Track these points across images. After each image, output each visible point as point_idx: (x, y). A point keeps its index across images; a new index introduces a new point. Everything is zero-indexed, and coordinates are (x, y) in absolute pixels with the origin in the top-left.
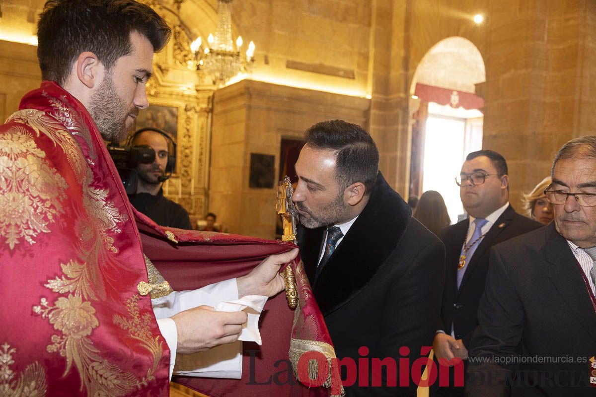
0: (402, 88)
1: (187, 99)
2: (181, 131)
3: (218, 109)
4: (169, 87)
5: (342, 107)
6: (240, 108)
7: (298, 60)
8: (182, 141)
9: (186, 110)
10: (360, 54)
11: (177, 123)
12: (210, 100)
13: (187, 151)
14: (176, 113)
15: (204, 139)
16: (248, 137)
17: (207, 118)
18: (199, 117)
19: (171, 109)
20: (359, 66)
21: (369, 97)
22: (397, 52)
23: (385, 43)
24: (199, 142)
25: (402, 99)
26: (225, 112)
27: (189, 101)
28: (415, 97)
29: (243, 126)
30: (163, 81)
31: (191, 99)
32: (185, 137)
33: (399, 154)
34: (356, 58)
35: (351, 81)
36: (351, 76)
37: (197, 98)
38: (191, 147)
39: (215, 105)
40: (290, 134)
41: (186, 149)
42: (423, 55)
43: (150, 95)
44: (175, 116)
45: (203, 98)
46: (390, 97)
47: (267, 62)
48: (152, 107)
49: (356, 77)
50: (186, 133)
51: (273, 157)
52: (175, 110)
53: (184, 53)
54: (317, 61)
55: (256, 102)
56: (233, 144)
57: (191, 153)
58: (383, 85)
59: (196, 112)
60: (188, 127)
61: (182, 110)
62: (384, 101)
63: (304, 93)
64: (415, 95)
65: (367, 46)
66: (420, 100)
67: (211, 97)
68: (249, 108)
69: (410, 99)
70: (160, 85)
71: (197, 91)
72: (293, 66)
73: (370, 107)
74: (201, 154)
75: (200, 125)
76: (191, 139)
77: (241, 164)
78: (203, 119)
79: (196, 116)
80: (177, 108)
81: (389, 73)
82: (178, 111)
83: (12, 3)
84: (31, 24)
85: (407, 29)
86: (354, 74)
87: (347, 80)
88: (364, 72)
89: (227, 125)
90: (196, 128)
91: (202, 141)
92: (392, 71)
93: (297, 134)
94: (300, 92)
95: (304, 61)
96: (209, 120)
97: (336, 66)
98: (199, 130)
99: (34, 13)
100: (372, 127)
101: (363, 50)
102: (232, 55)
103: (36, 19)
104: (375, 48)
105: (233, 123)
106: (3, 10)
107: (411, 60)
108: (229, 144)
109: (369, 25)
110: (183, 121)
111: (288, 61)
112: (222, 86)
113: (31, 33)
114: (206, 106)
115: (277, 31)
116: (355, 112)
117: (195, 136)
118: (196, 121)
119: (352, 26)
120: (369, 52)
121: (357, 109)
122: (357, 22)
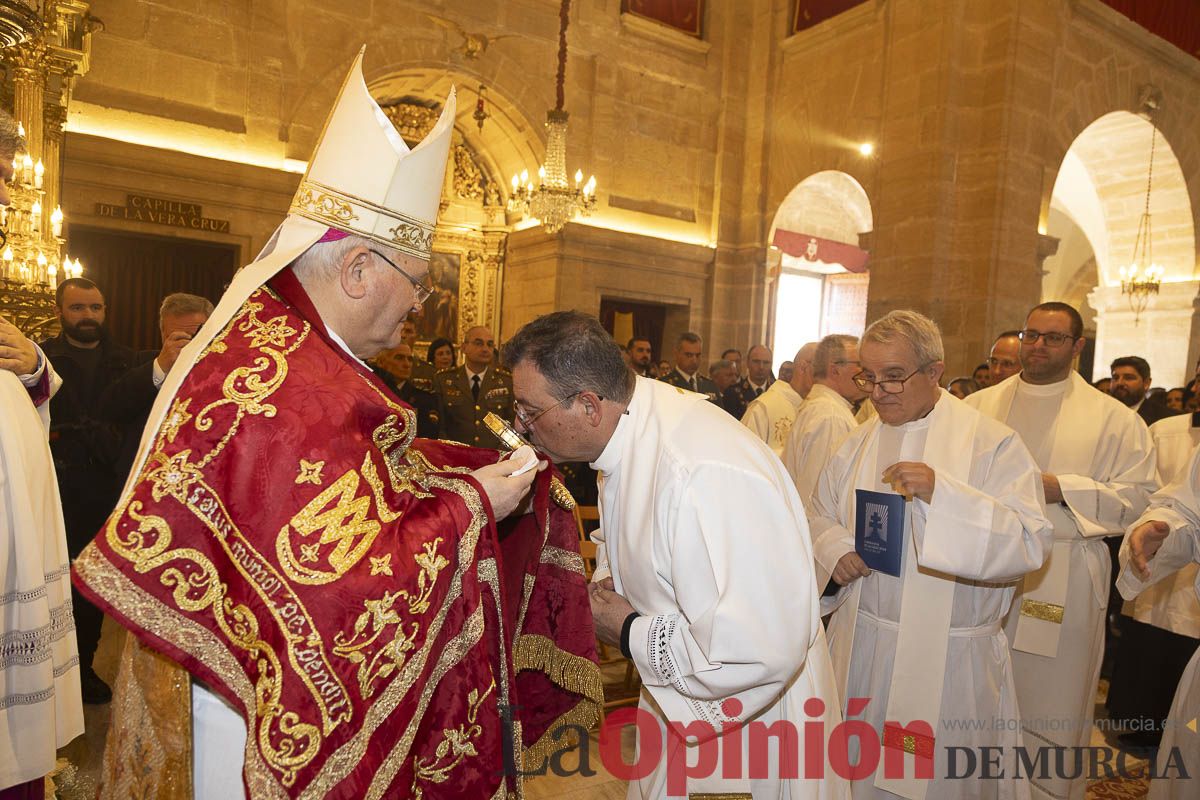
0: (758, 235)
1: (470, 243)
2: (463, 288)
3: (513, 258)
4: (448, 226)
5: (679, 258)
6: (548, 258)
7: (623, 195)
8: (464, 300)
9: (469, 258)
10: (702, 188)
11: (458, 276)
12: (502, 246)
13: (471, 313)
14: (457, 262)
15: (493, 298)
16: (558, 297)
17: (498, 269)
18: (486, 268)
19: (450, 256)
20: (701, 204)
21: (713, 245)
22: (751, 187)
23: (735, 176)
24: (486, 301)
25: (757, 249)
26: (525, 263)
27: (473, 246)
28: (775, 248)
29: (552, 282)
30: (441, 220)
31: (476, 244)
32: (466, 294)
33: (752, 321)
34: (697, 194)
35: (692, 224)
36: (691, 217)
37: (484, 243)
38: (475, 307)
39: (508, 251)
40: (613, 293)
41: (469, 310)
42: (786, 193)
44: (456, 266)
45: (492, 243)
46: (742, 246)
49: (697, 219)
50: (470, 289)
52: (455, 257)
53: (467, 182)
54: (647, 198)
55: (569, 251)
57: (476, 315)
58: (731, 230)
59: (482, 261)
60: (472, 281)
61: (464, 259)
62: (732, 252)
63: (632, 239)
64: (775, 243)
65: (712, 177)
66: (781, 251)
67: (504, 242)
68: (561, 258)
69: (768, 249)
71: (484, 232)
72: (617, 203)
73: (714, 258)
74: (489, 317)
75: (488, 277)
76: (475, 298)
78: (492, 272)
79: (483, 266)
80: (459, 255)
81: (739, 214)
82: (460, 258)
83: (259, 115)
84: (284, 143)
85: (765, 158)
86: (694, 216)
87: (685, 223)
88: (708, 213)
89: (526, 280)
90: (482, 283)
91: (491, 300)
92: (743, 211)
93: (621, 295)
94: (627, 238)
95: (631, 197)
96: (501, 272)
97: (672, 203)
98: (487, 286)
99: (287, 128)
100: (717, 285)
101: (707, 184)
102: (567, 194)
103: (290, 137)
104: (722, 180)
105: (537, 278)
106: (247, 123)
107: (769, 200)
108: (531, 306)
109: (715, 151)
110: (465, 273)
111: (611, 197)
112: (520, 227)
113: (284, 155)
114: (496, 254)
115: (598, 157)
116: (695, 266)
117: (481, 293)
118: (483, 274)
119: (693, 151)
120: (713, 187)
121: (698, 262)
122: (699, 146)
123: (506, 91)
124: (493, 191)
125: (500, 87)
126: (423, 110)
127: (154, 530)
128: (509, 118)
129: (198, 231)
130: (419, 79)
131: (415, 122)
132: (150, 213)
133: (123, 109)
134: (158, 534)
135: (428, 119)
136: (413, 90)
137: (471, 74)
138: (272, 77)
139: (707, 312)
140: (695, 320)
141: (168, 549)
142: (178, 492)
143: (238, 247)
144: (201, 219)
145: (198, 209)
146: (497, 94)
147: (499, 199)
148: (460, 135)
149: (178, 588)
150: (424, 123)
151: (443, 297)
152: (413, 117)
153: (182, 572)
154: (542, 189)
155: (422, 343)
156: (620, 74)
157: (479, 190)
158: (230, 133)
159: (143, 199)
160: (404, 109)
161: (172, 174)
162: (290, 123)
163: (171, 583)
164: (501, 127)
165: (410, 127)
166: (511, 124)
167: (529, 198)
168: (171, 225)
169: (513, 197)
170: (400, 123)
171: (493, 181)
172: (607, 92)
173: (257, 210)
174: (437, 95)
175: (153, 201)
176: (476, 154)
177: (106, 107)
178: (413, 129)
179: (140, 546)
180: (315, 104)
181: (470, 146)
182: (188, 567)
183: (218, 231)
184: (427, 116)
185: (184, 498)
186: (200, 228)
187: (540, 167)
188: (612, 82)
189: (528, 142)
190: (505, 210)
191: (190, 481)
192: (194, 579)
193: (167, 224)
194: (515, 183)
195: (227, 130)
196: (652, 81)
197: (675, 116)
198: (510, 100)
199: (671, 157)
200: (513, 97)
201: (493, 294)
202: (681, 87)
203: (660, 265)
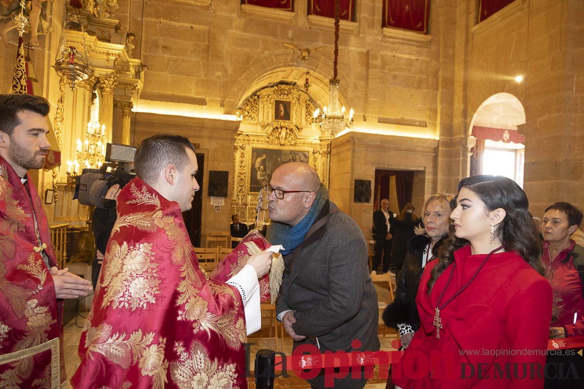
0: (463, 131)
1: (314, 146)
3: (334, 151)
4: (303, 139)
5: (418, 147)
6: (348, 150)
9: (314, 153)
10: (430, 109)
11: (308, 161)
12: (329, 146)
14: (308, 155)
15: (326, 171)
16: (353, 169)
17: (327, 157)
18: (322, 157)
19: (304, 152)
20: (429, 117)
21: (438, 138)
22: (458, 106)
23: (449, 101)
24: (322, 173)
25: (462, 138)
26: (338, 153)
27: (315, 147)
28: (473, 137)
29: (349, 162)
30: (299, 136)
31: (317, 146)
34: (428, 112)
35: (424, 128)
36: (424, 125)
37: (321, 145)
39: (332, 149)
42: (477, 107)
43: (292, 145)
44: (307, 157)
45: (324, 145)
46: (453, 138)
47: (365, 120)
48: (292, 152)
49: (428, 125)
51: (370, 182)
52: (307, 153)
53: (312, 117)
54: (399, 117)
56: (343, 174)
58: (448, 130)
59: (320, 154)
60: (315, 164)
61: (311, 153)
62: (449, 141)
63: (390, 138)
64: (472, 135)
65: (436, 103)
66: (476, 139)
67: (329, 144)
68: (354, 150)
69: (468, 138)
70: (297, 138)
71: (320, 140)
72: (382, 121)
73: (438, 145)
75: (323, 162)
77: (349, 187)
78: (324, 159)
79: (320, 156)
80: (308, 152)
81: (452, 121)
82: (309, 154)
83: (212, 97)
84: (222, 108)
86: (426, 124)
87: (422, 128)
88: (434, 122)
89: (340, 161)
90: (320, 164)
91: (324, 173)
92: (454, 119)
94: (388, 138)
96: (329, 159)
97: (413, 118)
98: (322, 166)
99: (224, 101)
100: (440, 159)
101: (433, 107)
102: (339, 118)
103: (225, 105)
104: (441, 104)
105: (343, 160)
106: (207, 100)
107: (468, 111)
108: (341, 174)
109: (437, 89)
110: (312, 160)
111: (379, 118)
113: (222, 113)
114: (326, 150)
115: (372, 99)
116: (427, 150)
117: (320, 169)
118: (320, 160)
119: (425, 90)
120: (437, 107)
121: (430, 148)
122: (428, 88)
123: (324, 73)
125: (321, 71)
126: (289, 86)
130: (284, 73)
131: (286, 92)
133: (159, 100)
135: (292, 90)
136: (283, 78)
137: (306, 67)
138: (217, 80)
139: (435, 173)
140: (428, 177)
143: (203, 154)
146: (320, 75)
148: (307, 96)
150: (291, 92)
152: (285, 90)
154: (325, 117)
156: (382, 57)
158: (200, 106)
160: (280, 87)
161: (177, 126)
162: (225, 98)
165: (284, 95)
170: (280, 93)
172: (375, 67)
173: (211, 138)
174: (294, 79)
176: (316, 104)
177: (152, 100)
178: (285, 96)
180: (236, 89)
181: (313, 100)
184: (291, 90)
195: (199, 105)
196: (400, 59)
197: (413, 75)
198: (326, 77)
199: (412, 95)
200: (327, 75)
201: (325, 169)
202: (417, 60)
203: (409, 150)
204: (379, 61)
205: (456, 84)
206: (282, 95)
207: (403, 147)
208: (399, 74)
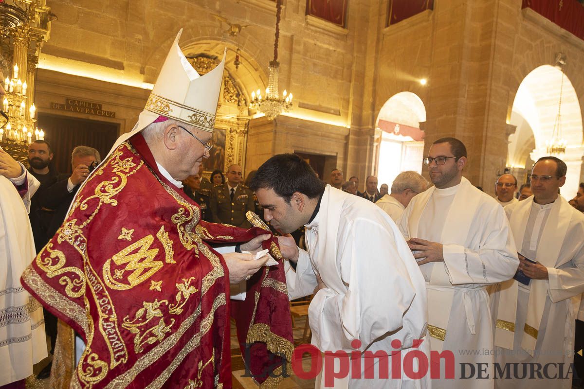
0: (370, 123)
1: (231, 124)
2: (227, 145)
3: (252, 132)
4: (221, 116)
5: (332, 133)
6: (269, 132)
7: (306, 102)
8: (228, 152)
9: (231, 131)
10: (344, 99)
11: (225, 140)
12: (247, 126)
13: (231, 158)
14: (225, 133)
15: (242, 151)
17: (244, 137)
18: (239, 136)
20: (343, 106)
21: (349, 127)
22: (368, 99)
23: (360, 94)
24: (238, 153)
25: (370, 129)
26: (257, 134)
27: (232, 126)
28: (379, 129)
29: (270, 144)
31: (234, 125)
32: (229, 149)
33: (367, 164)
34: (342, 102)
35: (338, 116)
36: (338, 113)
37: (238, 124)
38: (233, 155)
39: (249, 129)
40: (300, 150)
41: (230, 157)
42: (384, 102)
44: (224, 135)
45: (242, 124)
46: (362, 127)
49: (341, 114)
50: (231, 146)
52: (224, 131)
53: (230, 95)
54: (317, 104)
55: (279, 129)
56: (262, 155)
57: (233, 159)
58: (358, 120)
59: (237, 133)
60: (232, 143)
61: (228, 132)
62: (358, 130)
63: (309, 123)
64: (380, 126)
65: (349, 94)
66: (381, 131)
67: (247, 124)
68: (275, 132)
69: (375, 130)
71: (238, 119)
72: (302, 106)
73: (349, 134)
74: (240, 160)
75: (239, 142)
76: (233, 151)
78: (241, 138)
79: (237, 135)
80: (226, 130)
81: (361, 112)
83: (130, 61)
84: (142, 75)
85: (374, 85)
86: (340, 113)
87: (335, 116)
88: (346, 111)
89: (258, 142)
90: (237, 143)
92: (364, 111)
93: (304, 150)
94: (307, 123)
95: (309, 103)
96: (246, 138)
97: (329, 106)
98: (239, 145)
99: (144, 68)
100: (350, 146)
101: (346, 97)
103: (145, 72)
104: (353, 96)
105: (263, 142)
106: (124, 65)
107: (376, 105)
108: (260, 155)
109: (350, 81)
111: (300, 103)
112: (255, 117)
113: (142, 81)
114: (243, 129)
115: (293, 84)
116: (340, 137)
117: (236, 148)
118: (237, 139)
119: (340, 81)
120: (349, 99)
121: (341, 135)
122: (343, 79)
123: (249, 51)
124: (242, 99)
125: (247, 49)
126: (210, 60)
127: (57, 257)
128: (251, 64)
129: (100, 117)
130: (208, 45)
131: (205, 66)
132: (77, 108)
133: (66, 58)
134: (59, 259)
135: (212, 64)
136: (205, 50)
137: (233, 43)
138: (137, 43)
139: (345, 159)
140: (339, 163)
141: (63, 267)
142: (70, 239)
143: (119, 125)
144: (101, 111)
145: (100, 106)
146: (246, 53)
147: (246, 103)
148: (228, 72)
149: (68, 286)
150: (210, 66)
151: (217, 150)
152: (205, 63)
153: (70, 278)
154: (267, 99)
155: (207, 172)
156: (305, 44)
157: (236, 98)
158: (117, 70)
159: (74, 101)
160: (201, 60)
161: (89, 89)
162: (146, 64)
163: (64, 283)
164: (247, 68)
165: (203, 68)
166: (251, 67)
167: (259, 103)
168: (87, 113)
169: (252, 102)
170: (198, 66)
171: (243, 94)
172: (299, 52)
173: (128, 107)
174: (217, 54)
175: (78, 102)
176: (235, 82)
178: (205, 69)
179: (50, 264)
180: (158, 57)
181: (233, 77)
182: (73, 276)
183: (110, 117)
184: (211, 63)
185: (72, 242)
186: (101, 115)
187: (266, 88)
188: (301, 48)
189: (260, 76)
190: (248, 108)
191: (76, 234)
192: (76, 282)
193: (85, 113)
194: (253, 96)
195: (115, 68)
196: (320, 48)
197: (331, 65)
198: (251, 56)
199: (329, 84)
200: (253, 54)
201: (242, 149)
202: (335, 51)
203: (323, 136)
204: (302, 47)
205: (366, 79)
206: (201, 69)
207: (319, 133)
208: (318, 62)
